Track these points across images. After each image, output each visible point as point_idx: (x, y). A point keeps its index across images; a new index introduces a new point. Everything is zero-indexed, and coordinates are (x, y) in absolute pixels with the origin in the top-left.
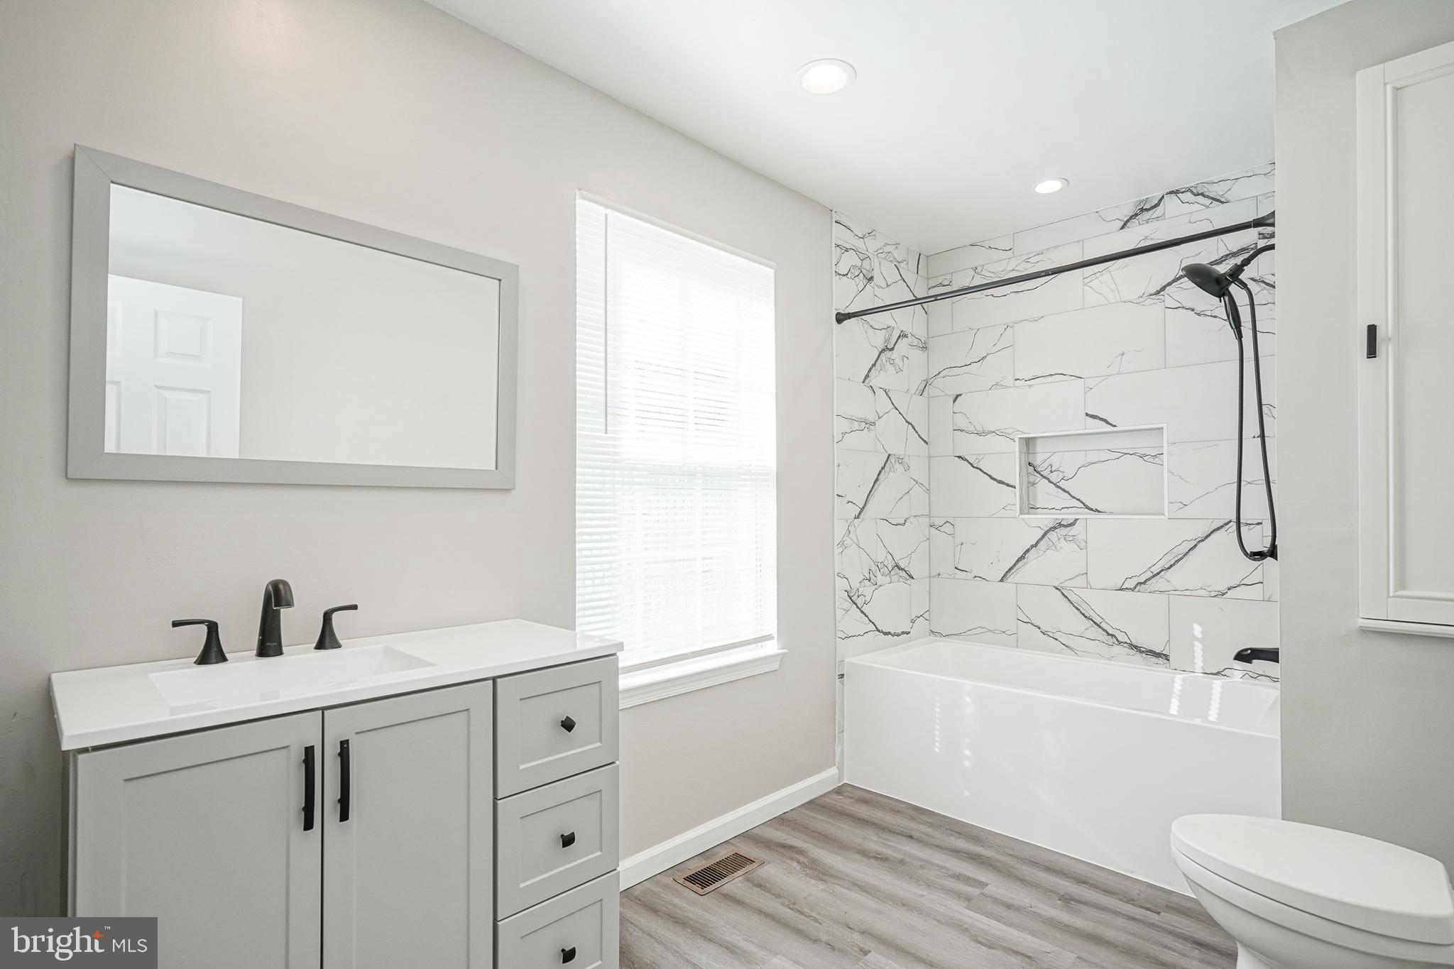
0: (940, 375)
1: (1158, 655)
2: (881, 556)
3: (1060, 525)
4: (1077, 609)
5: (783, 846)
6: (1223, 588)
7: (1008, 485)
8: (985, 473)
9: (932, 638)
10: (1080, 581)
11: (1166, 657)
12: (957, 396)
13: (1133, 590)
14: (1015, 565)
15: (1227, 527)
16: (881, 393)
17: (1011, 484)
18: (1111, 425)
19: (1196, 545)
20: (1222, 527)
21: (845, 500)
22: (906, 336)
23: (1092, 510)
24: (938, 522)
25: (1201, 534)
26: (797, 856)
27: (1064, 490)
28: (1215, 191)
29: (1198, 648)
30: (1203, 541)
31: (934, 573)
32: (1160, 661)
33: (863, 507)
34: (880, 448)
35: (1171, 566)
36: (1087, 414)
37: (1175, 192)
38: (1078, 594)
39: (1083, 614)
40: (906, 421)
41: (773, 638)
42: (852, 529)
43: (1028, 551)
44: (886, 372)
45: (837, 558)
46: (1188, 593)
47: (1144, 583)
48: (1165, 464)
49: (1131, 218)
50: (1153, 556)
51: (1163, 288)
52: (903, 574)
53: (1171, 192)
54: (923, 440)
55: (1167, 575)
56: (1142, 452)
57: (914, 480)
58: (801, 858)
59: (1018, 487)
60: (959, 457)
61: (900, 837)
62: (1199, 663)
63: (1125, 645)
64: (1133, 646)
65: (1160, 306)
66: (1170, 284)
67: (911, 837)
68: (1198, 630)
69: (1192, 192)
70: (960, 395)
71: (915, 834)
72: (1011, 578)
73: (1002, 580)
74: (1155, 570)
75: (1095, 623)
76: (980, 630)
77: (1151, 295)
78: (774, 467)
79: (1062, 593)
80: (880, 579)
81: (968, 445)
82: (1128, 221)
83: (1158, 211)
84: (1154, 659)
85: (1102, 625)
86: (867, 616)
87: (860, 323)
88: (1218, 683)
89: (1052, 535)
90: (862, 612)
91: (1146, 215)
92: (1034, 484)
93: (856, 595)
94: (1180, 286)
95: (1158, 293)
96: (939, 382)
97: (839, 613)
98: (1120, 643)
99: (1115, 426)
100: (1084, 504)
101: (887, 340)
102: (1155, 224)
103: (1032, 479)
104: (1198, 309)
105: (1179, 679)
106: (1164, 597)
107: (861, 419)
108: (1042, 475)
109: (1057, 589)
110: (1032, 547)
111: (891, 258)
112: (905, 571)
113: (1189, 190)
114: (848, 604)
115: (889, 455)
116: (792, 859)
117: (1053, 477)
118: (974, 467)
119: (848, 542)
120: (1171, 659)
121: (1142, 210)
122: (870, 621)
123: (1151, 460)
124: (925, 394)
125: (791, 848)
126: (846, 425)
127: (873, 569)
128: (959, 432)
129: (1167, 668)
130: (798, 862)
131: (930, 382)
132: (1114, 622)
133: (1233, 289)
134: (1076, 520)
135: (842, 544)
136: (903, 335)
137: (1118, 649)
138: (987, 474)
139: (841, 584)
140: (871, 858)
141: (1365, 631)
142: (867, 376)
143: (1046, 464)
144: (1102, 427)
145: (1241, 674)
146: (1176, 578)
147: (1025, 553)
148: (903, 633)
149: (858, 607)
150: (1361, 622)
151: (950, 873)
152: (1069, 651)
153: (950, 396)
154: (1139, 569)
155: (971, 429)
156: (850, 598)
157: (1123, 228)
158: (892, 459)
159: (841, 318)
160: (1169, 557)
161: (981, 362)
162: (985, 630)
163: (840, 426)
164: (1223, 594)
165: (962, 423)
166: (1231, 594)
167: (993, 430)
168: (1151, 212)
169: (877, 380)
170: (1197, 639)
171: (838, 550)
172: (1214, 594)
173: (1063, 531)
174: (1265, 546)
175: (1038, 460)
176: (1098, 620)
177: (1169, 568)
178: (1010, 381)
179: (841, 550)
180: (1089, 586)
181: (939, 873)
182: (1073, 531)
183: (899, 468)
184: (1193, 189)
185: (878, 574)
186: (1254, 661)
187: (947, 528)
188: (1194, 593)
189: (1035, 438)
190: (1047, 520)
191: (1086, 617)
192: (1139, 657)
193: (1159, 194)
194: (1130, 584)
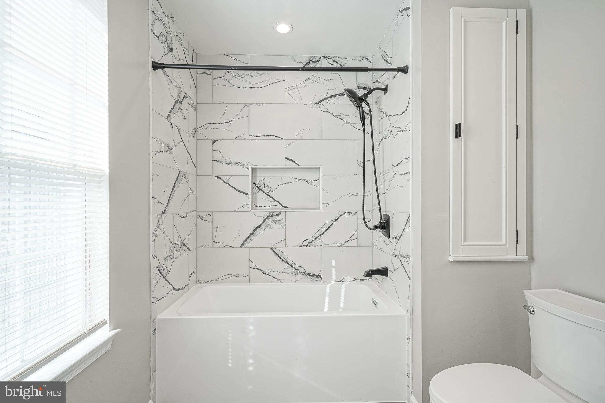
0: (204, 127)
1: (317, 276)
2: (176, 239)
3: (273, 215)
4: (281, 258)
6: (343, 242)
7: (245, 193)
8: (231, 186)
9: (199, 285)
10: (282, 244)
11: (320, 277)
12: (215, 141)
13: (306, 246)
14: (248, 238)
15: (345, 214)
16: (175, 128)
17: (247, 192)
18: (297, 164)
19: (333, 223)
20: (343, 214)
21: (157, 201)
22: (187, 97)
23: (284, 207)
24: (202, 214)
25: (334, 218)
27: (271, 197)
29: (334, 271)
30: (335, 221)
31: (199, 245)
32: (318, 279)
33: (167, 206)
34: (175, 167)
35: (323, 233)
36: (286, 158)
37: (326, 57)
38: (282, 250)
39: (284, 261)
40: (187, 151)
41: (106, 323)
42: (161, 222)
43: (256, 229)
44: (178, 116)
45: (151, 244)
46: (329, 245)
47: (312, 242)
48: (321, 185)
49: (307, 64)
50: (315, 229)
51: (321, 101)
52: (186, 249)
53: (324, 57)
54: (194, 164)
55: (321, 238)
56: (307, 179)
57: (191, 189)
59: (250, 195)
60: (216, 176)
62: (334, 278)
63: (303, 274)
64: (307, 274)
65: (319, 109)
66: (323, 100)
68: (334, 263)
69: (332, 59)
70: (217, 140)
72: (247, 245)
73: (241, 247)
74: (316, 236)
75: (289, 265)
76: (228, 276)
77: (316, 103)
79: (273, 251)
80: (176, 254)
81: (222, 170)
83: (318, 65)
84: (315, 279)
85: (292, 265)
86: (168, 281)
87: (166, 77)
88: (343, 286)
89: (269, 221)
90: (166, 280)
91: (313, 65)
92: (255, 193)
93: (163, 268)
94: (328, 102)
95: (318, 103)
96: (202, 131)
97: (153, 284)
98: (301, 273)
99: (299, 165)
100: (280, 204)
101: (179, 96)
103: (254, 190)
104: (335, 114)
105: (328, 287)
106: (319, 248)
107: (166, 144)
108: (260, 189)
109: (271, 249)
110: (258, 227)
111: (181, 43)
112: (187, 246)
113: (331, 58)
114: (158, 277)
115: (180, 171)
117: (266, 190)
118: (225, 183)
119: (159, 231)
120: (323, 277)
121: (312, 61)
122: (170, 284)
123: (311, 183)
124: (195, 137)
126: (157, 147)
127: (172, 248)
128: (216, 162)
129: (321, 282)
131: (198, 130)
132: (298, 263)
133: (363, 104)
134: (281, 212)
135: (155, 234)
136: (186, 96)
137: (300, 276)
138: (233, 187)
139: (154, 263)
141: (453, 262)
142: (169, 115)
143: (262, 183)
144: (292, 165)
145: (349, 280)
146: (325, 239)
147: (254, 231)
148: (185, 286)
149: (164, 277)
152: (276, 281)
153: (210, 140)
154: (309, 236)
155: (224, 160)
156: (160, 272)
158: (181, 174)
159: (156, 66)
160: (322, 229)
161: (230, 123)
162: (231, 275)
163: (153, 146)
164: (343, 245)
165: (218, 156)
166: (346, 245)
167: (237, 162)
168: (316, 63)
169: (176, 119)
170: (333, 267)
171: (152, 238)
172: (339, 245)
173: (274, 218)
174: (378, 220)
175: (258, 181)
176: (291, 263)
177: (322, 235)
178: (246, 136)
179: (154, 237)
180: (286, 246)
182: (280, 218)
183: (184, 180)
184: (333, 58)
185: (174, 251)
186: (372, 276)
187: (209, 218)
188: (332, 245)
189: (256, 169)
190: (265, 213)
191: (285, 262)
192: (309, 279)
193: (319, 56)
194: (305, 243)
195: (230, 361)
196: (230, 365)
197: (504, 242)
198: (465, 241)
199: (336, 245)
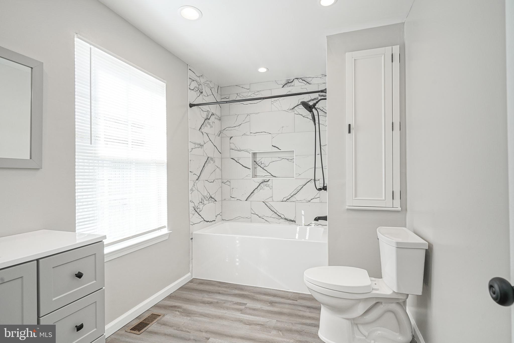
0: (225, 130)
1: (293, 221)
2: (206, 194)
3: (264, 181)
4: (269, 208)
5: (172, 307)
6: (310, 200)
7: (248, 168)
8: (240, 164)
9: (223, 222)
10: (271, 199)
11: (295, 221)
12: (231, 137)
13: (286, 201)
14: (250, 195)
15: (311, 181)
16: (205, 134)
17: (249, 168)
18: (279, 149)
19: (303, 187)
20: (309, 181)
21: (193, 173)
22: (214, 115)
23: (273, 176)
24: (225, 181)
25: (304, 183)
26: (178, 309)
27: (265, 170)
28: (308, 80)
29: (303, 217)
30: (304, 185)
31: (223, 199)
32: (293, 223)
33: (199, 176)
34: (205, 155)
35: (296, 193)
36: (272, 146)
38: (270, 203)
39: (271, 210)
40: (214, 145)
41: (166, 227)
42: (195, 184)
43: (254, 190)
44: (207, 127)
45: (190, 195)
46: (300, 201)
47: (289, 199)
48: (295, 162)
49: (285, 84)
50: (291, 191)
51: (294, 108)
52: (213, 200)
53: (296, 78)
54: (219, 152)
55: (295, 196)
56: (288, 158)
57: (217, 166)
58: (179, 310)
59: (251, 169)
60: (232, 158)
61: (216, 294)
62: (303, 222)
63: (284, 219)
64: (286, 219)
65: (293, 113)
66: (296, 107)
67: (220, 293)
68: (303, 212)
70: (232, 137)
71: (221, 292)
72: (249, 199)
73: (246, 200)
74: (292, 195)
75: (275, 213)
76: (239, 218)
77: (291, 109)
78: (166, 161)
79: (265, 204)
80: (205, 202)
81: (235, 154)
82: (284, 85)
83: (293, 84)
84: (291, 222)
85: (277, 213)
86: (201, 216)
87: (198, 109)
88: (308, 228)
89: (262, 185)
90: (199, 214)
91: (289, 84)
92: (256, 168)
93: (197, 208)
94: (299, 107)
95: (293, 109)
96: (224, 132)
97: (191, 215)
98: (282, 218)
99: (280, 150)
100: (271, 174)
101: (207, 116)
102: (291, 88)
103: (255, 166)
104: (303, 115)
105: (298, 228)
106: (294, 203)
107: (199, 143)
108: (258, 165)
109: (263, 202)
110: (256, 189)
111: (209, 86)
112: (214, 199)
114: (194, 212)
115: (208, 157)
116: (176, 311)
117: (262, 166)
118: (237, 162)
119: (194, 189)
120: (296, 222)
121: (288, 82)
122: (202, 217)
123: (290, 161)
124: (220, 136)
125: (175, 307)
126: (193, 146)
127: (203, 198)
128: (232, 150)
129: (295, 225)
130: (178, 311)
131: (222, 132)
132: (280, 212)
133: (314, 110)
134: (269, 180)
135: (192, 190)
136: (213, 114)
137: (281, 220)
138: (241, 165)
139: (192, 205)
140: (206, 303)
141: (348, 210)
142: (200, 128)
143: (260, 161)
144: (277, 150)
145: (314, 225)
146: (298, 197)
147: (254, 191)
148: (213, 221)
149: (197, 213)
150: (347, 207)
151: (234, 303)
152: (267, 222)
153: (229, 137)
154: (287, 195)
155: (236, 149)
156: (195, 210)
157: (283, 87)
158: (209, 158)
159: (191, 106)
160: (296, 191)
161: (239, 126)
162: (241, 217)
163: (191, 146)
164: (310, 201)
165: (233, 147)
166: (312, 201)
167: (243, 150)
168: (291, 83)
169: (204, 130)
170: (303, 215)
171: (190, 192)
172: (307, 201)
173: (265, 183)
174: (322, 186)
175: (257, 160)
176: (276, 212)
177: (295, 194)
178: (248, 133)
179: (191, 192)
180: (273, 201)
181: (231, 304)
182: (269, 183)
183: (212, 162)
184: (302, 78)
185: (205, 200)
186: (319, 220)
187: (228, 183)
188: (302, 201)
189: (256, 153)
190: (260, 180)
191: (272, 211)
192: (287, 222)
193: (293, 78)
194: (285, 199)
195: (227, 259)
196: (227, 261)
197: (384, 198)
199: (305, 201)
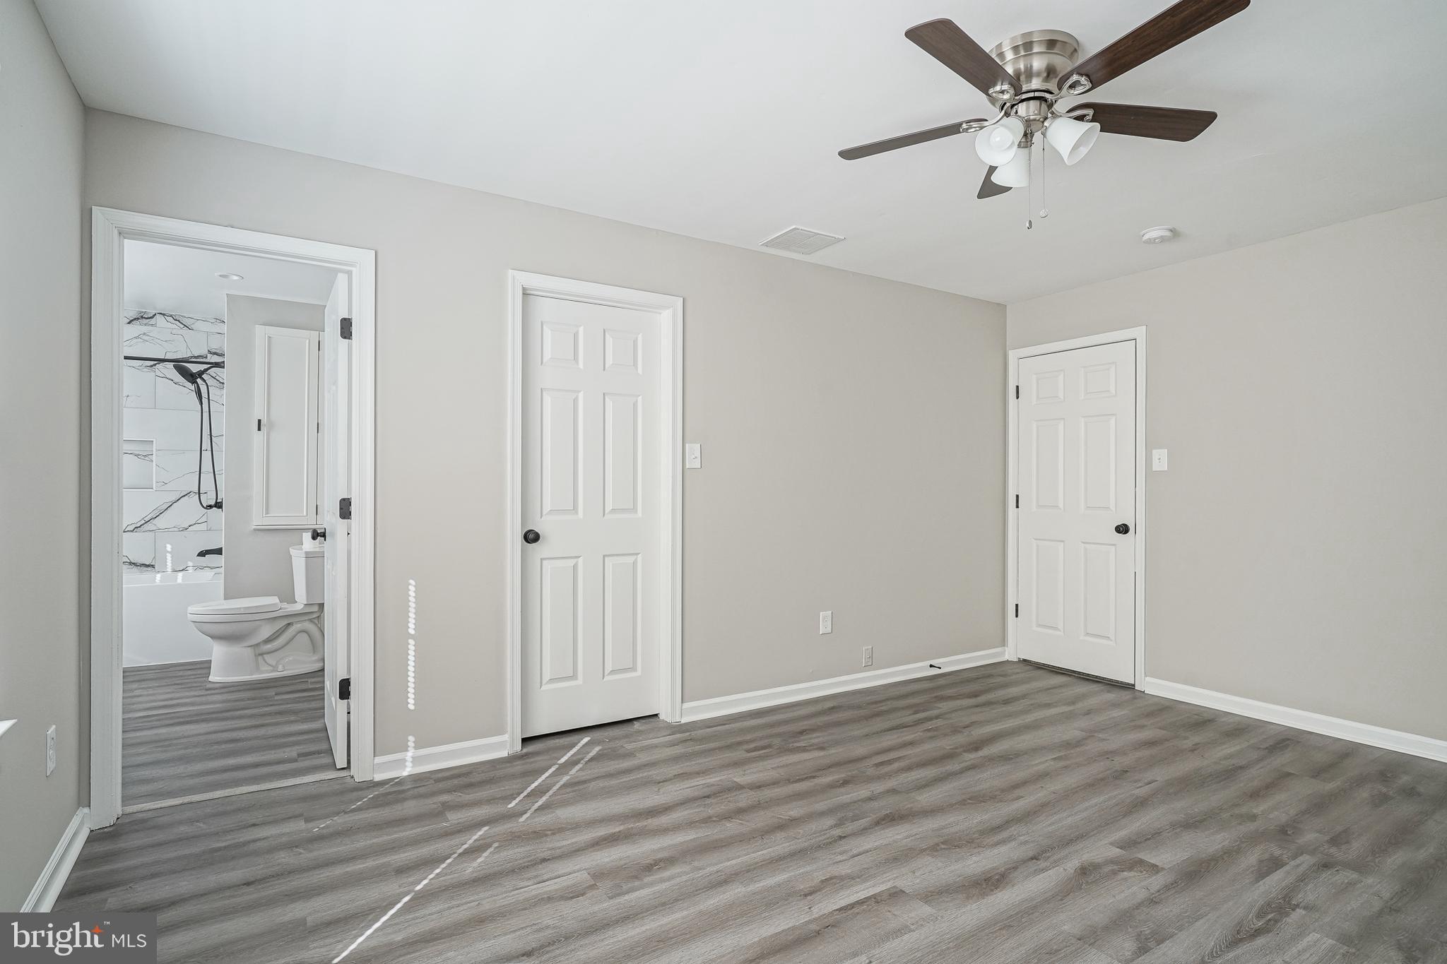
1: (147, 566)
6: (186, 526)
11: (153, 566)
13: (133, 531)
15: (191, 494)
19: (172, 505)
20: (187, 494)
25: (174, 499)
28: (186, 321)
29: (169, 557)
30: (174, 502)
32: (149, 569)
35: (157, 516)
37: (164, 315)
46: (165, 530)
47: (140, 527)
48: (154, 461)
49: (135, 319)
50: (146, 512)
51: (155, 365)
53: (161, 314)
55: (155, 521)
62: (170, 566)
63: (127, 563)
64: (131, 563)
65: (153, 374)
68: (169, 547)
69: (173, 316)
74: (147, 519)
77: (147, 367)
82: (132, 320)
83: (152, 321)
84: (144, 568)
91: (145, 321)
94: (167, 366)
95: (151, 367)
102: (151, 328)
104: (176, 381)
105: (158, 576)
106: (151, 533)
120: (156, 567)
121: (142, 317)
129: (152, 571)
133: (199, 380)
141: (255, 530)
145: (193, 569)
146: (161, 522)
154: (137, 519)
157: (129, 323)
160: (156, 511)
164: (187, 529)
166: (191, 528)
168: (148, 320)
170: (168, 552)
172: (181, 529)
174: (213, 503)
177: (155, 517)
186: (208, 555)
188: (170, 529)
192: (135, 569)
193: (154, 312)
194: (131, 528)
197: (305, 514)
198: (267, 513)
199: (176, 529)
